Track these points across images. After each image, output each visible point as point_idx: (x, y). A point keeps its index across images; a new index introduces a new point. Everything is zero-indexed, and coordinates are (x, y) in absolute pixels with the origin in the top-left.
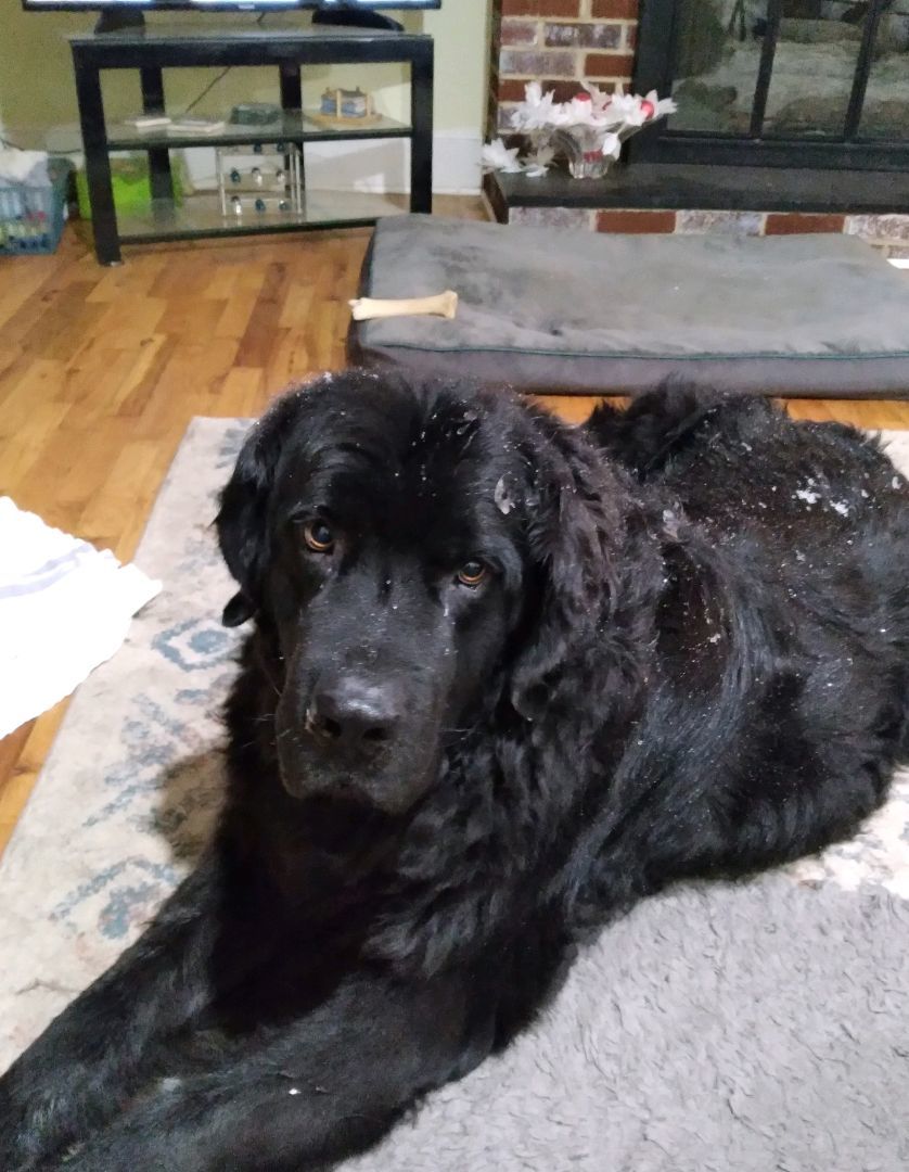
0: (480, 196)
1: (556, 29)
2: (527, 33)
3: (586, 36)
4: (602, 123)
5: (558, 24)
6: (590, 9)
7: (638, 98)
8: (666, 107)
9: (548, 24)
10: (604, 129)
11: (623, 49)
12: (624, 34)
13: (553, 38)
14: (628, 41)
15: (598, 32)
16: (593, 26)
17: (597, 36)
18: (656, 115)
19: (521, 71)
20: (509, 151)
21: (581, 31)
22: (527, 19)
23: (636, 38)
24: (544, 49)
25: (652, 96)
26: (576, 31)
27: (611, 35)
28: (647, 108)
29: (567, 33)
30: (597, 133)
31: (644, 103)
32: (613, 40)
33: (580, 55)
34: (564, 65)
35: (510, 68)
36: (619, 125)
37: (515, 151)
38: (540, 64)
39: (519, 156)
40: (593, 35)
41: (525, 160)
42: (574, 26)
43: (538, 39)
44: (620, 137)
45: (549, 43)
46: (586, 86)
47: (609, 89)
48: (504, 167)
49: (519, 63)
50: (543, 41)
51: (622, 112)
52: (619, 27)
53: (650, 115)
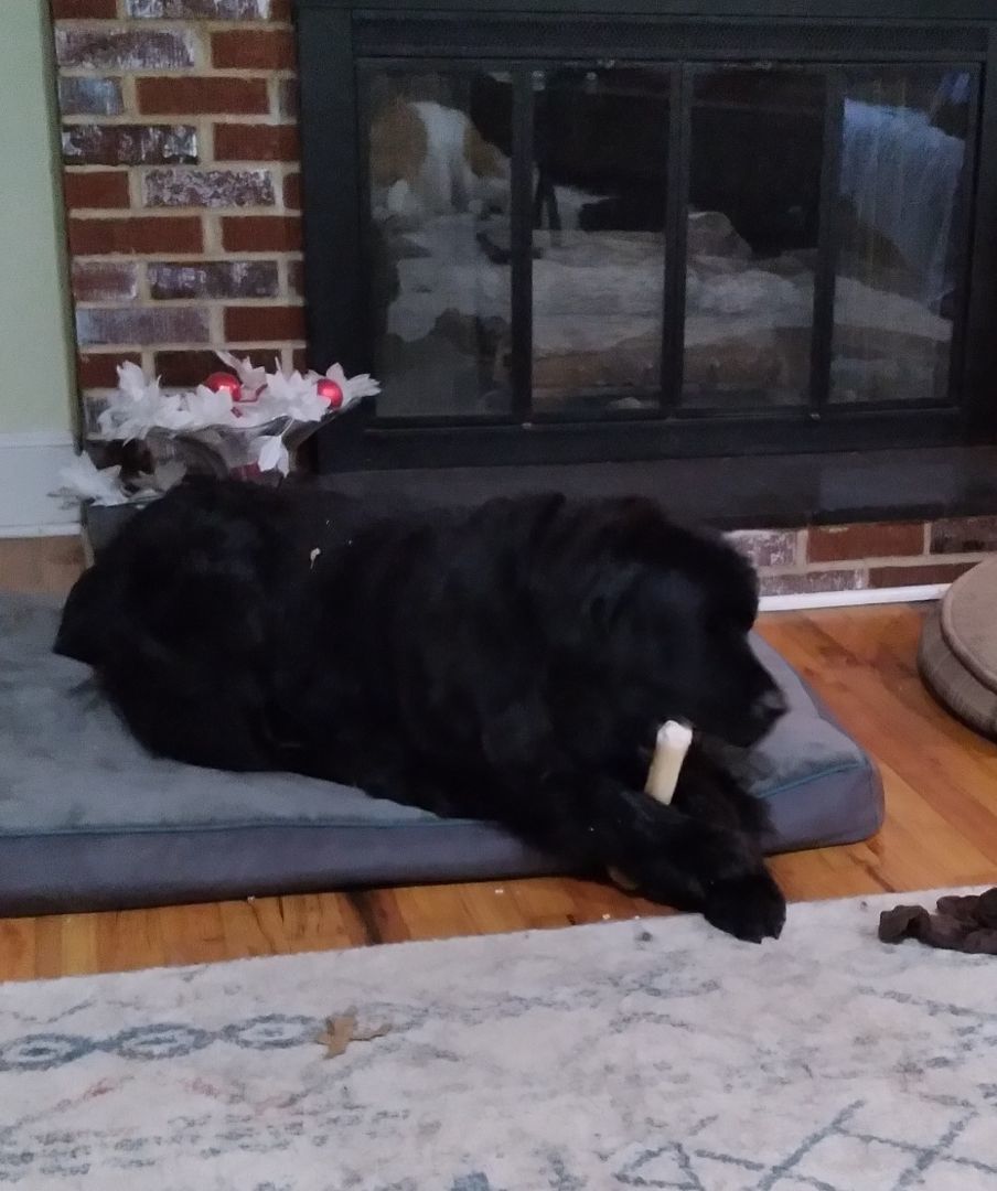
0: (75, 537)
1: (167, 271)
2: (120, 281)
3: (220, 280)
4: (252, 420)
5: (169, 264)
6: (220, 238)
7: (313, 376)
8: (361, 386)
9: (151, 265)
10: (257, 431)
11: (285, 297)
12: (283, 276)
13: (164, 285)
14: (291, 283)
15: (238, 273)
16: (229, 264)
17: (237, 279)
18: (346, 402)
19: (116, 341)
20: (102, 472)
21: (209, 273)
22: (117, 259)
23: (303, 279)
24: (150, 304)
25: (335, 372)
26: (203, 276)
27: (262, 279)
28: (329, 392)
29: (187, 277)
30: (247, 436)
31: (322, 385)
32: (266, 285)
33: (214, 311)
34: (190, 326)
35: (96, 336)
36: (281, 422)
37: (117, 469)
38: (146, 327)
39: (124, 476)
40: (231, 279)
41: (135, 482)
42: (197, 265)
43: (139, 287)
44: (287, 442)
45: (157, 293)
46: (227, 359)
47: (267, 361)
48: (99, 498)
49: (108, 327)
50: (146, 292)
51: (285, 403)
52: (274, 263)
53: (336, 402)
